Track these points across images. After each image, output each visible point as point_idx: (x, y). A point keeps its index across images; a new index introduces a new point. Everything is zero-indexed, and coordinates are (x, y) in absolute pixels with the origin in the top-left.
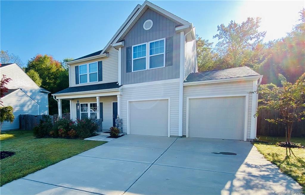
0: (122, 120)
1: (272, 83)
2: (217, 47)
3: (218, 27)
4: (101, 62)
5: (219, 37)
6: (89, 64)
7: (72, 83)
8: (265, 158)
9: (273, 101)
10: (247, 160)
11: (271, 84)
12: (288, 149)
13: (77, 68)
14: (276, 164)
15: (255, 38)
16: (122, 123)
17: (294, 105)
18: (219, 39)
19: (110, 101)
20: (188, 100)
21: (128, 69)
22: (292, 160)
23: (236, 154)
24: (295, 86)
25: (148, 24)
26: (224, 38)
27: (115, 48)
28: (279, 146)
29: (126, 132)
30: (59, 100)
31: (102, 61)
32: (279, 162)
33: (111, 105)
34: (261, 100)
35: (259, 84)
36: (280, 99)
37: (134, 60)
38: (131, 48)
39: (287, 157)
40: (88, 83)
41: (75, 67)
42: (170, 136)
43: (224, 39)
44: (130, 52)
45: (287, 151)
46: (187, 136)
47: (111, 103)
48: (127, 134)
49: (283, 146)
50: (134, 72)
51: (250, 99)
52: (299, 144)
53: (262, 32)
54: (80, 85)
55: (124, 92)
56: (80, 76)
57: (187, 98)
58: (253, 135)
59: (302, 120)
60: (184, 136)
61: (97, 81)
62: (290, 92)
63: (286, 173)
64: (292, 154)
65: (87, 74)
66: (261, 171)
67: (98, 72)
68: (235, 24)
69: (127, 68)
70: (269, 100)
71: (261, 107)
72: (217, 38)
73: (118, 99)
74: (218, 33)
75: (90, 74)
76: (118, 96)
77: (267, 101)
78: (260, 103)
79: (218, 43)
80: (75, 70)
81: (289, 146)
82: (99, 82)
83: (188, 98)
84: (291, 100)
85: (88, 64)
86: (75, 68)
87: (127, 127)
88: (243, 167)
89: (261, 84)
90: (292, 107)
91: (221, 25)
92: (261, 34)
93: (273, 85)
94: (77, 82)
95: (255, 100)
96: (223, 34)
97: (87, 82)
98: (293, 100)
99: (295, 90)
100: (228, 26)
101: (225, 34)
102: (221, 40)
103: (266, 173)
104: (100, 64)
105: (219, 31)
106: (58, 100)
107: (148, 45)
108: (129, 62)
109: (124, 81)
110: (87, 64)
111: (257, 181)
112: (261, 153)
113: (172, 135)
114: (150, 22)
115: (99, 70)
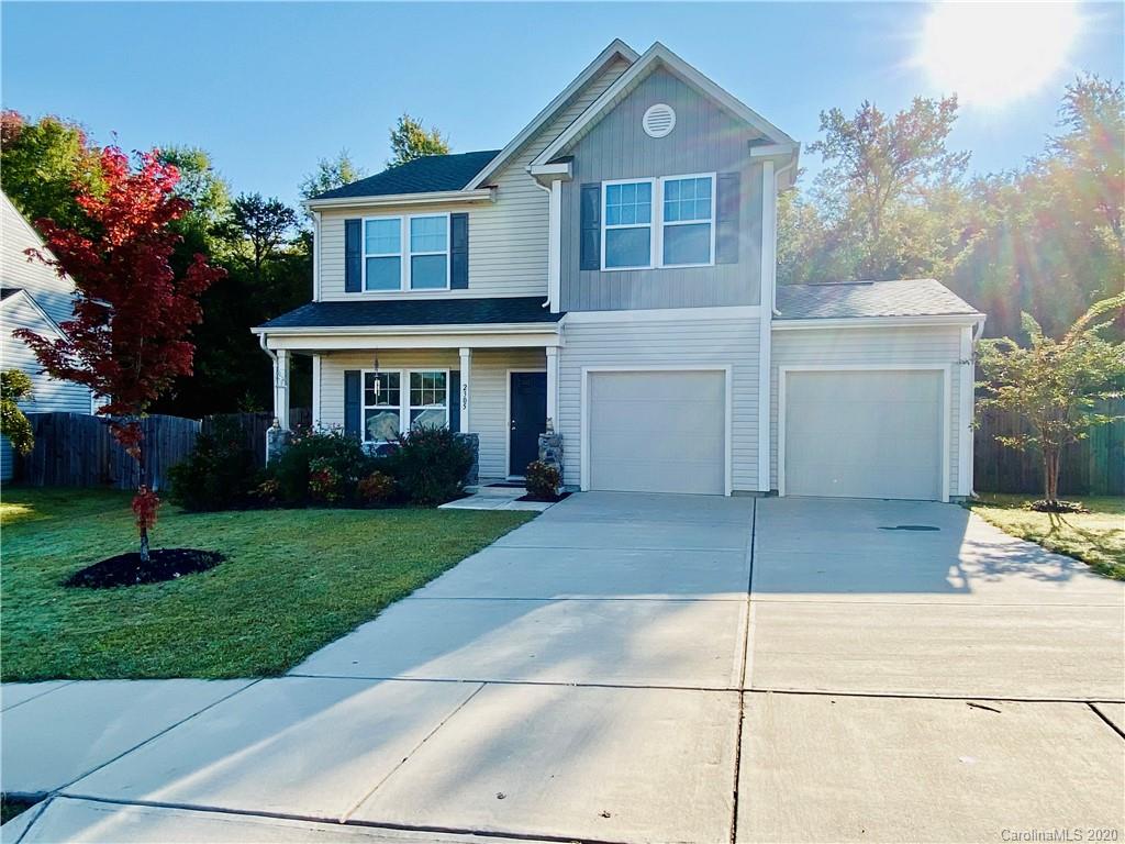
0: (561, 437)
1: (1006, 338)
2: (817, 186)
3: (822, 116)
4: (465, 216)
5: (824, 153)
6: (412, 219)
7: (328, 285)
8: (1007, 532)
9: (1010, 387)
10: (968, 536)
11: (1006, 340)
12: (1053, 515)
13: (353, 228)
14: (1035, 541)
15: (936, 170)
16: (562, 451)
17: (1062, 401)
18: (826, 157)
19: (501, 368)
20: (782, 375)
21: (588, 259)
22: (1065, 533)
23: (937, 529)
24: (1060, 351)
25: (658, 120)
26: (840, 157)
27: (538, 181)
28: (1032, 509)
29: (575, 482)
30: (281, 354)
31: (467, 214)
32: (1040, 536)
33: (505, 380)
34: (983, 384)
35: (976, 337)
36: (1028, 382)
37: (607, 230)
38: (600, 189)
39: (1054, 529)
40: (405, 291)
41: (343, 222)
42: (733, 493)
43: (841, 161)
44: (594, 201)
45: (1052, 520)
46: (781, 494)
47: (505, 374)
48: (580, 490)
49: (1041, 509)
50: (609, 269)
51: (956, 383)
52: (1077, 504)
53: (958, 154)
54: (365, 295)
55: (569, 339)
56: (367, 259)
57: (780, 368)
58: (966, 487)
59: (1080, 439)
60: (773, 493)
61: (445, 286)
62: (1053, 365)
63: (1056, 551)
64: (1063, 524)
65: (399, 257)
66: (1007, 551)
67: (452, 255)
68: (875, 113)
69: (585, 253)
70: (1001, 385)
71: (984, 402)
72: (819, 154)
73: (551, 361)
74: (823, 137)
75: (412, 257)
76: (548, 351)
77: (998, 385)
78: (980, 393)
79: (821, 172)
80: (343, 234)
81: (1054, 509)
82: (454, 291)
83: (783, 369)
84: (1054, 384)
85: (405, 219)
86: (343, 227)
87: (580, 464)
88: (965, 548)
89: (982, 338)
90: (1056, 403)
91: (831, 112)
92: (957, 159)
93: (1010, 341)
94: (352, 283)
95: (968, 383)
96: (839, 144)
97: (399, 288)
98: (1060, 387)
99: (1064, 361)
100: (853, 119)
101: (843, 143)
102: (832, 163)
103: (1019, 554)
104: (459, 223)
105: (826, 131)
106: (275, 351)
107: (658, 186)
108: (592, 237)
109: (572, 301)
110: (401, 217)
111: (1006, 564)
112: (994, 525)
113: (739, 488)
114: (664, 114)
115: (455, 245)
